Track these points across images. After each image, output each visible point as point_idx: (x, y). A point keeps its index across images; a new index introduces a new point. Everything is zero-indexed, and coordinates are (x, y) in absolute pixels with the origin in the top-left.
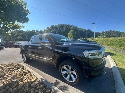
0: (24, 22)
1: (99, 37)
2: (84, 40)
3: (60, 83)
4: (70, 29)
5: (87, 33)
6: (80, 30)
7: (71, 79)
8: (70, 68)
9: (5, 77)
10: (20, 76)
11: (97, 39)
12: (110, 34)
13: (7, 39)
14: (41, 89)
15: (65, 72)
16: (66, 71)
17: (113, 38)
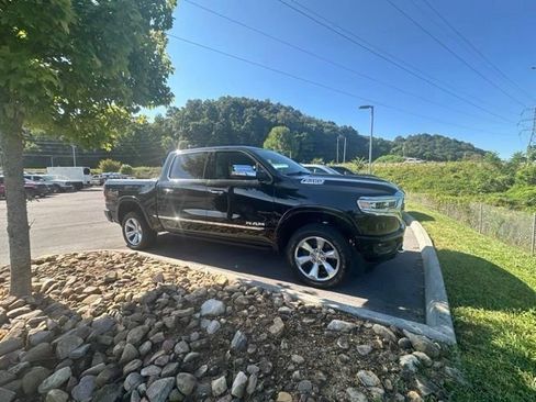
2: (336, 169)
4: (272, 120)
5: (341, 142)
6: (315, 125)
7: (322, 272)
11: (377, 165)
17: (432, 164)
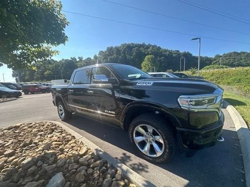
0: (58, 44)
1: (208, 67)
2: (177, 75)
3: (131, 159)
4: (146, 53)
5: (183, 60)
6: (168, 53)
7: (152, 150)
8: (150, 130)
9: (32, 147)
10: (57, 144)
11: (204, 71)
12: (234, 60)
13: (26, 78)
14: (98, 168)
15: (140, 139)
16: (142, 135)
17: (240, 69)
